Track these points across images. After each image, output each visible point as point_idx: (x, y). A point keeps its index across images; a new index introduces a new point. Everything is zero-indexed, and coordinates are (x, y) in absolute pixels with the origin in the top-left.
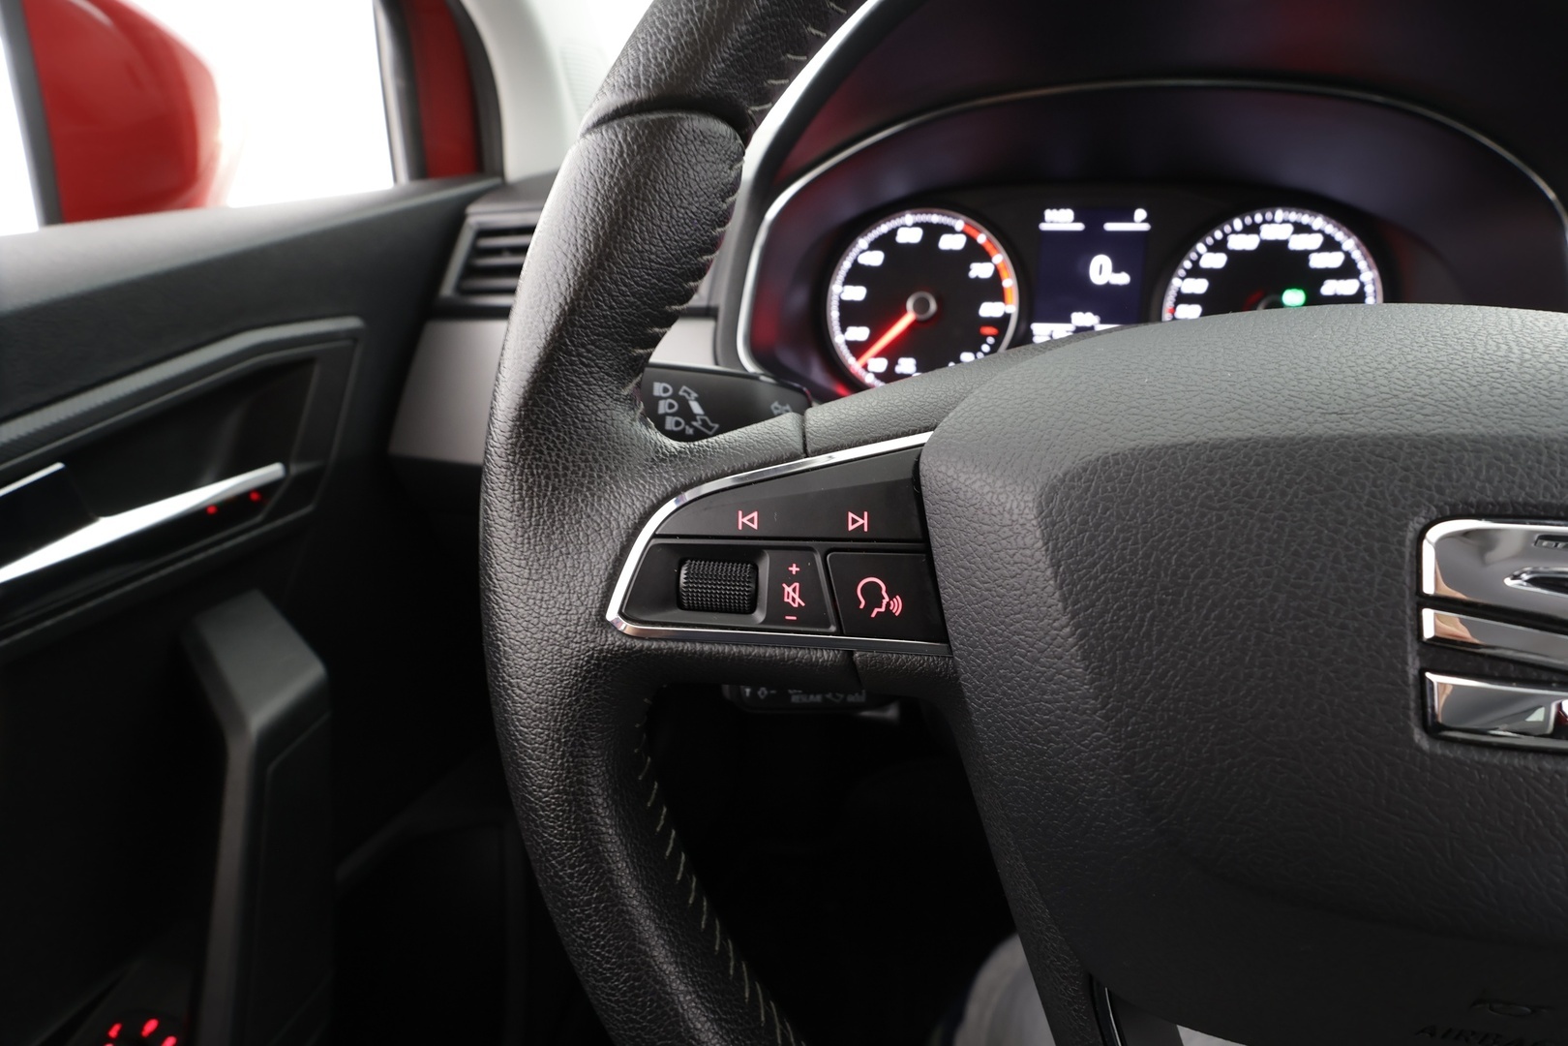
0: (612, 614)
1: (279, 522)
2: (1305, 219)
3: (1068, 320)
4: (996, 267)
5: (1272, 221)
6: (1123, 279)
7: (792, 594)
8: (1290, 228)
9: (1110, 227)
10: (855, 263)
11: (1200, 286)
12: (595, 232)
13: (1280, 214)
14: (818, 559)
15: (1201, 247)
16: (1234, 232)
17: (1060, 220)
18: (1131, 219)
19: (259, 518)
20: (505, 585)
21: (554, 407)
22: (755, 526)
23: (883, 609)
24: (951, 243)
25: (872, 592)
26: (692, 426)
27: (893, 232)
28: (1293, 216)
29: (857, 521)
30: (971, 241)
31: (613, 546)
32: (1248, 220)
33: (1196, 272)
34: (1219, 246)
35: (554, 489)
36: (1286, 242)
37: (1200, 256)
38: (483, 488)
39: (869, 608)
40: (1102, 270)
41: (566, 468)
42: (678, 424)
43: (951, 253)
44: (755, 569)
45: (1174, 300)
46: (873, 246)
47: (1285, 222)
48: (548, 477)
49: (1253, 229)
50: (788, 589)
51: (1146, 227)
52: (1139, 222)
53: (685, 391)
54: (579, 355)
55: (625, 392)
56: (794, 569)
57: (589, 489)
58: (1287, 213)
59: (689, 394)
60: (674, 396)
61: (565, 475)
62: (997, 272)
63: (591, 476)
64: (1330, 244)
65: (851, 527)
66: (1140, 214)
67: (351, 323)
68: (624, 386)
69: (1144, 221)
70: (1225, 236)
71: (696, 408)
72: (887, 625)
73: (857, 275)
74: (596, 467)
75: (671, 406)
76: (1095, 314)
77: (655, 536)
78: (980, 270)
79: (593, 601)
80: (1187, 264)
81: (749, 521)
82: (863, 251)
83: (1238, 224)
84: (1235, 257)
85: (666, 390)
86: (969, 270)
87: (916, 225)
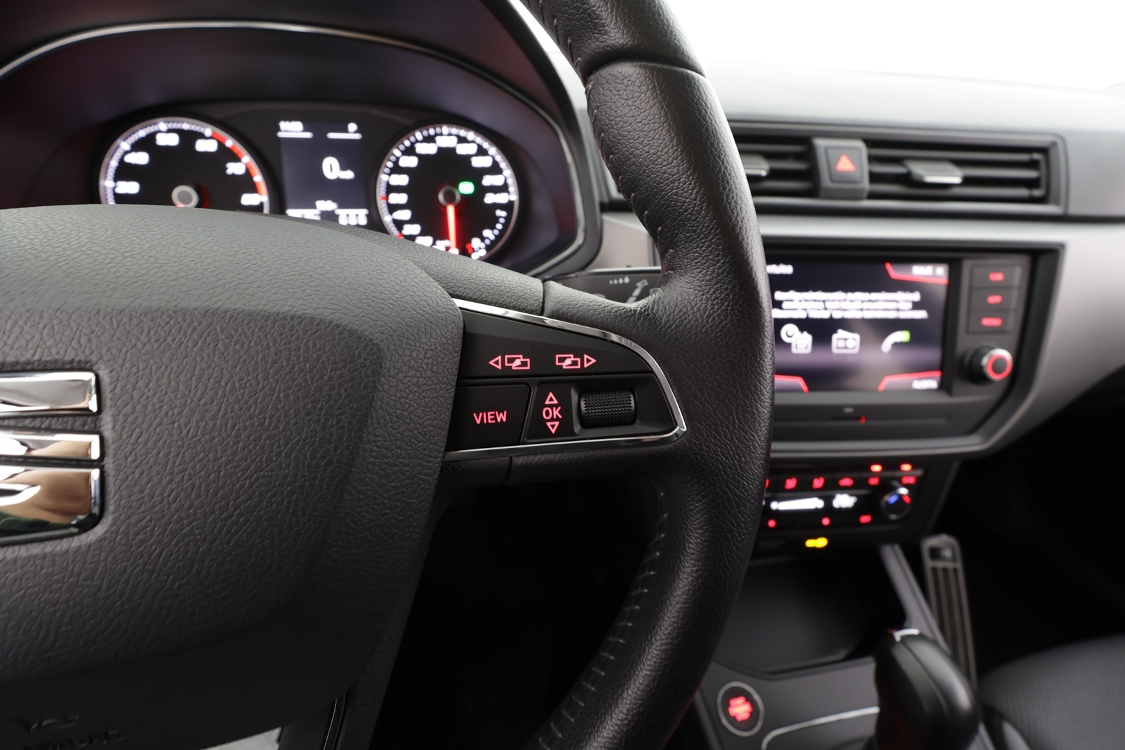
2: (463, 133)
3: (314, 207)
4: (246, 165)
5: (441, 134)
6: (349, 175)
8: (455, 139)
9: (332, 136)
10: (122, 161)
11: (403, 180)
13: (445, 129)
15: (397, 152)
16: (417, 141)
17: (292, 129)
18: (346, 131)
24: (205, 146)
27: (152, 137)
28: (454, 131)
30: (221, 145)
32: (425, 133)
33: (397, 169)
34: (410, 151)
36: (454, 149)
37: (398, 159)
40: (332, 168)
43: (206, 155)
45: (385, 190)
46: (136, 147)
47: (450, 135)
49: (430, 139)
51: (358, 136)
52: (352, 132)
58: (450, 129)
62: (248, 170)
64: (482, 152)
66: (352, 127)
69: (356, 132)
70: (413, 144)
73: (125, 172)
76: (334, 201)
78: (235, 169)
80: (390, 164)
82: (126, 153)
83: (419, 135)
84: (422, 158)
86: (226, 169)
87: (170, 131)
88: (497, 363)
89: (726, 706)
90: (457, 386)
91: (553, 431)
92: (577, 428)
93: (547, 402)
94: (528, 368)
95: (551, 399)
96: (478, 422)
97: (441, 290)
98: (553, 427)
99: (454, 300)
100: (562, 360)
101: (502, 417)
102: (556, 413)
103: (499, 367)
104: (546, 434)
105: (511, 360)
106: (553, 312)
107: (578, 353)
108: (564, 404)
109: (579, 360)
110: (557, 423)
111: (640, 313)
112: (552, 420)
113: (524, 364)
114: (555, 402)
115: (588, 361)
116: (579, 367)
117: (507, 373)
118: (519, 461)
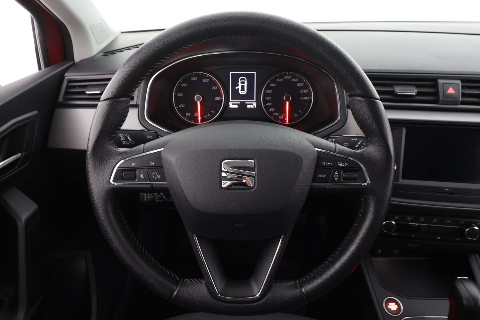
0: (111, 181)
1: (21, 168)
5: (286, 75)
7: (142, 176)
8: (291, 77)
11: (270, 91)
12: (104, 119)
13: (288, 74)
14: (146, 170)
16: (277, 78)
19: (16, 168)
20: (92, 177)
21: (99, 147)
22: (135, 165)
23: (157, 178)
25: (155, 175)
26: (128, 143)
29: (152, 164)
31: (111, 170)
32: (280, 74)
35: (100, 160)
36: (290, 80)
38: (87, 161)
39: (155, 178)
41: (101, 157)
42: (125, 142)
44: (136, 172)
48: (98, 159)
50: (141, 175)
53: (127, 135)
54: (103, 138)
55: (112, 143)
56: (142, 172)
57: (106, 160)
58: (290, 73)
59: (127, 136)
60: (124, 136)
61: (101, 158)
63: (106, 158)
65: (151, 164)
67: (35, 112)
68: (111, 142)
71: (129, 139)
72: (158, 180)
74: (107, 156)
75: (124, 139)
77: (118, 168)
78: (214, 88)
79: (108, 179)
81: (134, 164)
84: (278, 84)
85: (122, 135)
88: (324, 163)
89: (387, 304)
90: (316, 168)
91: (336, 180)
92: (342, 180)
93: (335, 173)
94: (331, 165)
95: (336, 173)
96: (319, 176)
97: (313, 146)
98: (336, 179)
99: (315, 148)
100: (340, 164)
101: (324, 176)
102: (337, 176)
103: (325, 164)
104: (334, 181)
105: (327, 163)
106: (338, 152)
107: (344, 163)
108: (339, 174)
109: (344, 164)
110: (337, 178)
111: (360, 153)
112: (336, 178)
113: (330, 164)
114: (337, 173)
115: (346, 164)
116: (343, 166)
117: (326, 166)
118: (327, 187)
